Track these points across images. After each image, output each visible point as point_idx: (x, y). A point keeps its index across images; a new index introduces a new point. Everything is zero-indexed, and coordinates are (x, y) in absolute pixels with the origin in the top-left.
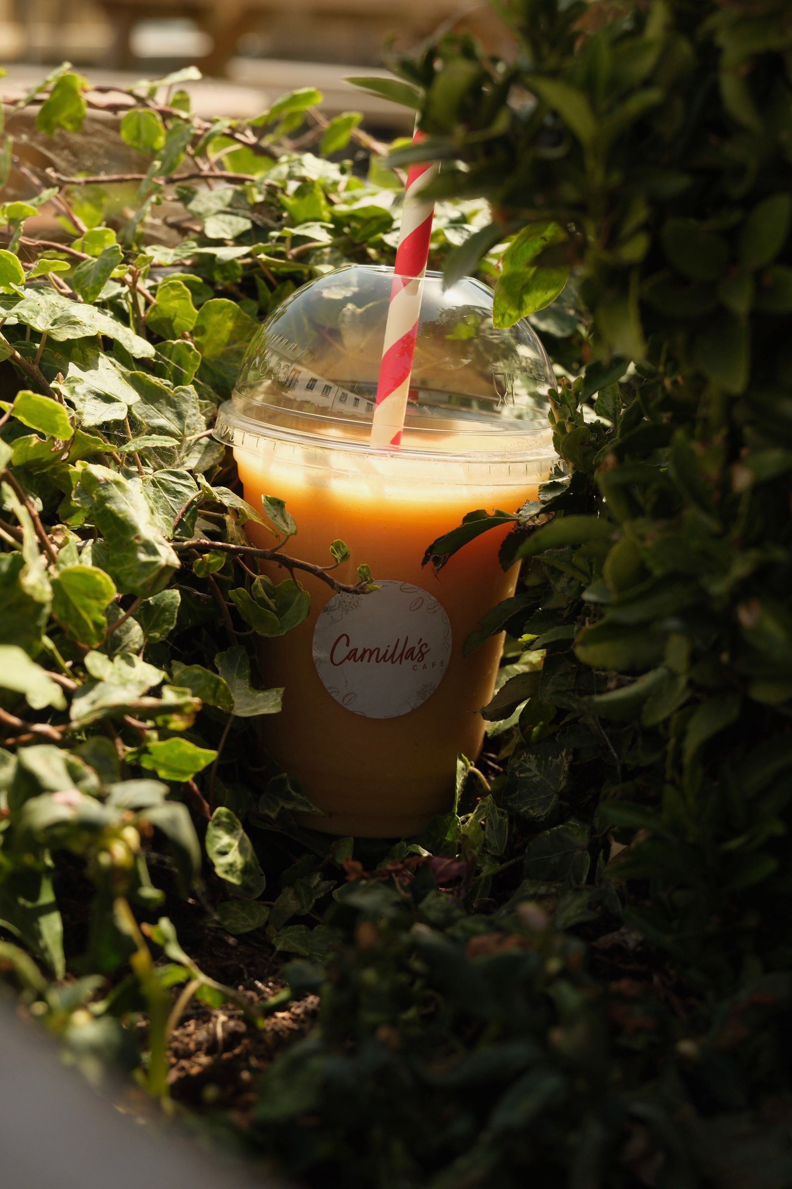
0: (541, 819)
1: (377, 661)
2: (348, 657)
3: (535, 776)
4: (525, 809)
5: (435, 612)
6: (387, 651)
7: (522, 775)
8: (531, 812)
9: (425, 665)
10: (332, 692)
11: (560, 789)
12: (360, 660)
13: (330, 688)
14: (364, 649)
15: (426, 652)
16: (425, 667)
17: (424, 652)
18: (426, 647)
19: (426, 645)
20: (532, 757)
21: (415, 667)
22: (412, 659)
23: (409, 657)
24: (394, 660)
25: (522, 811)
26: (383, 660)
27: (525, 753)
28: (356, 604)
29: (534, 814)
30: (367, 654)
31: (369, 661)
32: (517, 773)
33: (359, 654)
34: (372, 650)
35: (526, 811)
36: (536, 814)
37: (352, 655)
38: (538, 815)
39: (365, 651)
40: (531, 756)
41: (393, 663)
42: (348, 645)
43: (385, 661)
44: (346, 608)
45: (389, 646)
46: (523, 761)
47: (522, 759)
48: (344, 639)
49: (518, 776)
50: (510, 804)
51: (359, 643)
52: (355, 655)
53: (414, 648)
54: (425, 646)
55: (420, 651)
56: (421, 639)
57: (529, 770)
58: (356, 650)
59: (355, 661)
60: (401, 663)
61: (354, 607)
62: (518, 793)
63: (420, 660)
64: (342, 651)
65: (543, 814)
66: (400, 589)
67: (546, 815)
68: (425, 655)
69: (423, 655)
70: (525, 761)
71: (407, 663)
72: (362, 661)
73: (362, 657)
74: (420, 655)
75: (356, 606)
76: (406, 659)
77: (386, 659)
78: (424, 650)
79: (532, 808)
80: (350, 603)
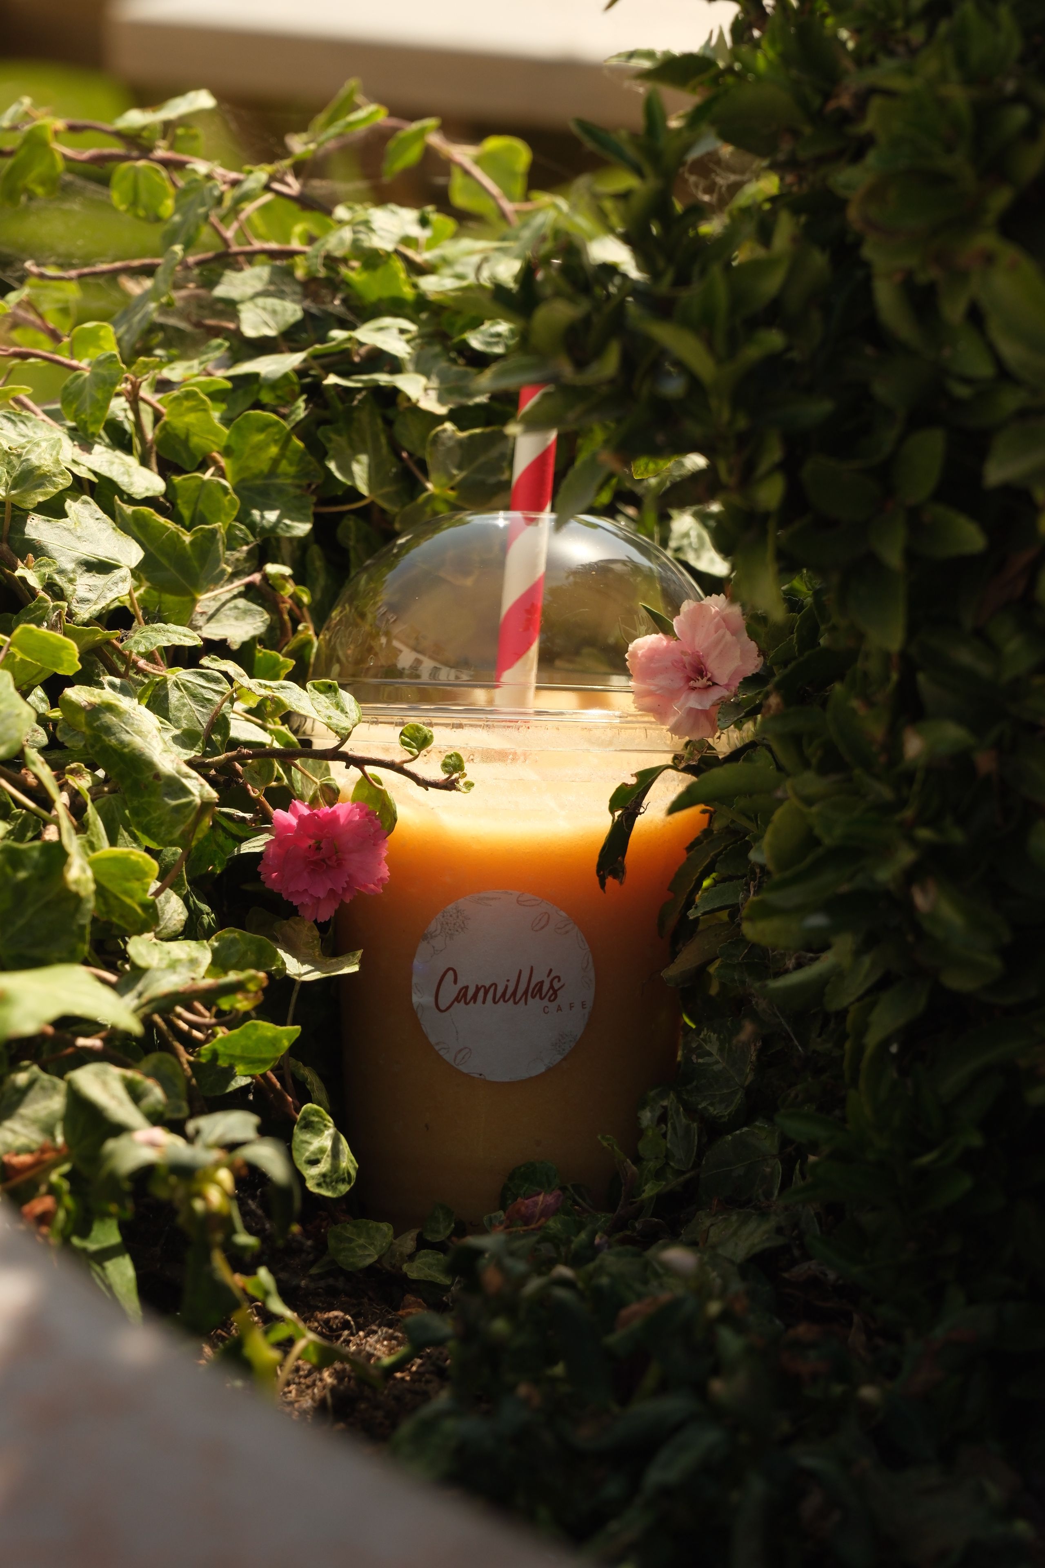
0: (723, 1120)
1: (495, 1002)
2: (457, 999)
3: (717, 1062)
4: (703, 1105)
5: (567, 932)
6: (507, 987)
7: (700, 1061)
8: (711, 1109)
9: (559, 1006)
10: (440, 1050)
11: (747, 1083)
12: (472, 1001)
13: (437, 1044)
14: (477, 986)
15: (559, 989)
16: (559, 1009)
17: (556, 988)
18: (559, 981)
19: (559, 978)
20: (714, 1036)
21: (546, 1008)
22: (542, 998)
23: (536, 994)
24: (517, 999)
25: (700, 1107)
26: (502, 1000)
27: (705, 1029)
28: (463, 926)
29: (715, 1113)
30: (482, 991)
31: (484, 1002)
32: (694, 1057)
33: (470, 993)
34: (487, 987)
35: (705, 1108)
36: (718, 1113)
37: (462, 996)
38: (720, 1114)
39: (478, 989)
40: (712, 1034)
41: (515, 1003)
42: (455, 982)
43: (505, 1001)
44: (450, 932)
45: (508, 981)
46: (702, 1039)
47: (702, 1036)
48: (450, 975)
49: (695, 1061)
50: (685, 1097)
51: (469, 979)
52: (465, 995)
53: (542, 983)
54: (556, 980)
55: (552, 987)
56: (551, 971)
57: (710, 1054)
58: (467, 988)
59: (466, 1003)
60: (526, 1004)
61: (460, 930)
62: (694, 1083)
63: (552, 998)
64: (450, 991)
65: (726, 1113)
66: (518, 901)
67: (729, 1115)
68: (558, 992)
69: (555, 992)
70: (704, 1040)
71: (535, 1004)
72: (475, 1002)
73: (475, 997)
74: (551, 992)
75: (462, 929)
76: (533, 997)
77: (507, 998)
78: (556, 985)
79: (712, 1104)
80: (455, 924)
